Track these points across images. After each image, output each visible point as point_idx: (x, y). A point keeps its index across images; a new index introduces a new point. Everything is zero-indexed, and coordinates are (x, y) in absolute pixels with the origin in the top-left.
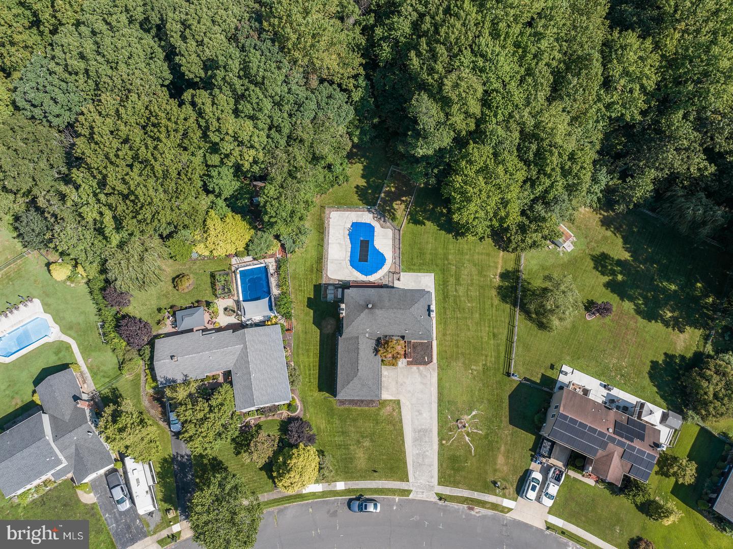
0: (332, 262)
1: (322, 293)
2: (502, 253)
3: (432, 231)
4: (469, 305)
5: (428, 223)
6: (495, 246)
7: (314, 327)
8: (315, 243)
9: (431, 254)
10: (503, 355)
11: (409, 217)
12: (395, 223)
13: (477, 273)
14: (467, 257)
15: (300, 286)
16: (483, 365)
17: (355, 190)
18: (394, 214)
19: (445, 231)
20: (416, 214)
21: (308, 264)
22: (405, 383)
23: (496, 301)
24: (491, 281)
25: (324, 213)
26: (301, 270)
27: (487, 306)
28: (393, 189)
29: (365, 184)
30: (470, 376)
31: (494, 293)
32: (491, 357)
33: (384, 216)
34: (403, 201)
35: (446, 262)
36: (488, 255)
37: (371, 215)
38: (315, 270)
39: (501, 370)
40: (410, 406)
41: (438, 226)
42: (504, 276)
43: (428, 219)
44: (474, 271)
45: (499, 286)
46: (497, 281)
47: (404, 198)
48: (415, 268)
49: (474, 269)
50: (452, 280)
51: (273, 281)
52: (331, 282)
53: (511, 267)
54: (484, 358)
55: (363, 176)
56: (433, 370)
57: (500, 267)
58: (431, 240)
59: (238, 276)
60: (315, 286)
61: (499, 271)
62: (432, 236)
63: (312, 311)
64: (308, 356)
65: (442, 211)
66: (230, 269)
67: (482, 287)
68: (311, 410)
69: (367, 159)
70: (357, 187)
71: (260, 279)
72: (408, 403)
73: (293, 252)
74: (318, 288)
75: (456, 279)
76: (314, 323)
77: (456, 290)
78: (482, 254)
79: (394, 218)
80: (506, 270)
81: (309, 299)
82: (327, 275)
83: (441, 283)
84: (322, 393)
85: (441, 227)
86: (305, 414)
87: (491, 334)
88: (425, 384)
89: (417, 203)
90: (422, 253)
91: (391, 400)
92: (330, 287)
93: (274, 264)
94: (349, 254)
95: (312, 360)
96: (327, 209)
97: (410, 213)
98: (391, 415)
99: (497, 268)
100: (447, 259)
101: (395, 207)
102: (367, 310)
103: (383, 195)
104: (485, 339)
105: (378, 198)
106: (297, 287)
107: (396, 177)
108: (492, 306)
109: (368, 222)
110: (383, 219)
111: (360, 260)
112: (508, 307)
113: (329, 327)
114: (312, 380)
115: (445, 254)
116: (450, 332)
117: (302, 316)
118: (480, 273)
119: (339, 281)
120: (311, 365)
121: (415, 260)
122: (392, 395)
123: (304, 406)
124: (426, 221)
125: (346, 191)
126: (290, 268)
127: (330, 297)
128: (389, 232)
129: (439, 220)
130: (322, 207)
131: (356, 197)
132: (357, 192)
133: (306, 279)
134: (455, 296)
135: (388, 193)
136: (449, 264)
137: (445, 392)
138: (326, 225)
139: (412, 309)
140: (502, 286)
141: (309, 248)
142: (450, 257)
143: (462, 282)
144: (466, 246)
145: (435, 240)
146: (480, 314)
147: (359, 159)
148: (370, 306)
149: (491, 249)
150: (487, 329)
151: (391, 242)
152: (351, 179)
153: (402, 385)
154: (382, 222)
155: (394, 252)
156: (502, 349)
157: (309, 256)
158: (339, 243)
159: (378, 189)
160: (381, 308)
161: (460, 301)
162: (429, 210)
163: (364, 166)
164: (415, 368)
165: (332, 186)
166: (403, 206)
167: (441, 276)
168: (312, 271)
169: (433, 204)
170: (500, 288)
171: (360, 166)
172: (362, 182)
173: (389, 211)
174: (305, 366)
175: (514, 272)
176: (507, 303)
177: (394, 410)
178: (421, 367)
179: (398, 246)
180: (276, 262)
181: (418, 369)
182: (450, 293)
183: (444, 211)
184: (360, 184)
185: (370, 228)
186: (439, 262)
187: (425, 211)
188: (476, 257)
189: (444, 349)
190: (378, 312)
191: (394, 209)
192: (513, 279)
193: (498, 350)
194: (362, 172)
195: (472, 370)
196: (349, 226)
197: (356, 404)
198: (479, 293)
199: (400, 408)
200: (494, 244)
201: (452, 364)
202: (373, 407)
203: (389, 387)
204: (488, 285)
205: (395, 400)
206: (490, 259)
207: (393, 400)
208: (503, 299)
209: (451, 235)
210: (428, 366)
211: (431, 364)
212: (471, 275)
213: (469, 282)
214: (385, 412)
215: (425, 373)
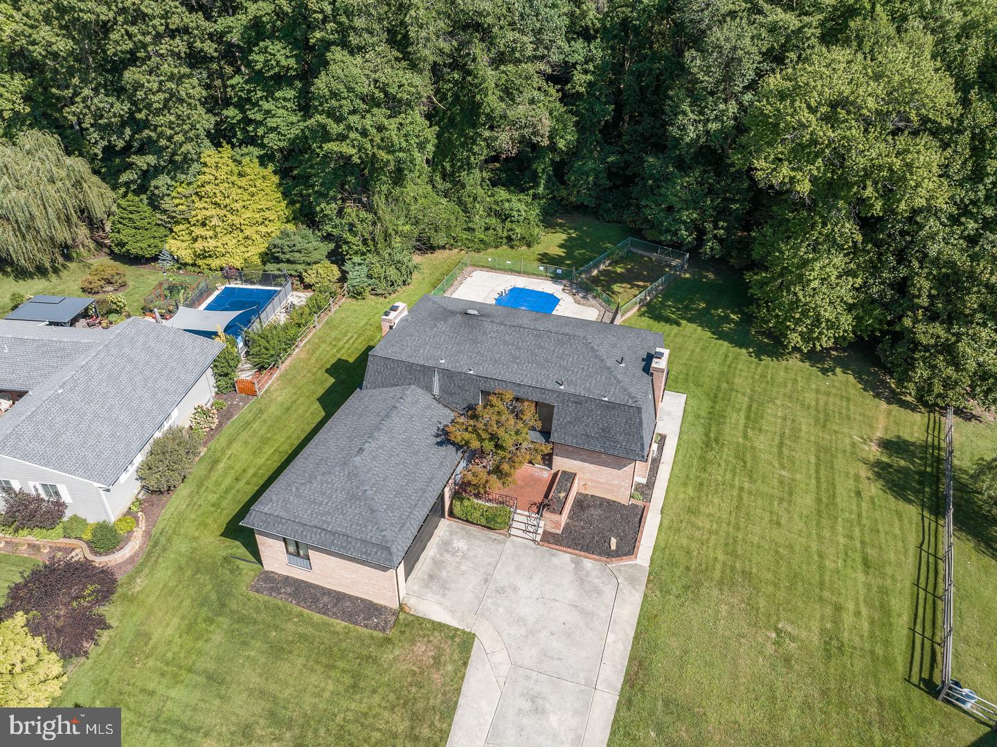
2: (883, 405)
3: (696, 337)
4: (784, 473)
5: (690, 326)
6: (865, 390)
7: (317, 406)
10: (902, 621)
11: (644, 309)
12: (610, 306)
13: (811, 421)
14: (786, 390)
15: (337, 339)
16: (823, 631)
17: (539, 257)
18: (609, 296)
19: (731, 343)
20: (662, 309)
22: (515, 589)
23: (872, 488)
24: (854, 445)
25: (461, 269)
27: (841, 491)
28: (620, 270)
29: (563, 255)
30: (770, 649)
31: (863, 470)
32: (858, 614)
33: (587, 294)
34: (638, 286)
35: (724, 385)
36: (846, 399)
37: (559, 287)
39: (900, 666)
40: (505, 669)
41: (713, 334)
42: (894, 446)
43: (690, 320)
44: (805, 420)
45: (879, 462)
46: (874, 452)
47: (641, 283)
49: (801, 413)
50: (737, 418)
53: (913, 434)
54: (829, 610)
55: (562, 246)
56: (632, 581)
57: (879, 427)
59: (217, 292)
61: (878, 434)
62: (697, 343)
63: (332, 380)
64: (257, 452)
65: (727, 316)
67: (827, 451)
68: (163, 573)
69: (579, 232)
70: (545, 255)
72: (501, 657)
75: (748, 418)
76: (322, 399)
77: (745, 437)
78: (828, 394)
79: (610, 300)
80: (899, 437)
81: (341, 361)
84: (228, 542)
85: (722, 336)
86: (132, 579)
87: (858, 557)
88: (588, 615)
89: (667, 295)
91: (439, 627)
95: (260, 461)
96: (468, 269)
97: (648, 305)
98: (418, 679)
99: (871, 427)
100: (730, 383)
101: (617, 289)
104: (834, 563)
106: (329, 339)
108: (859, 494)
109: (550, 292)
110: (581, 295)
114: (224, 504)
115: (723, 373)
116: (711, 510)
117: (303, 381)
118: (822, 424)
120: (251, 471)
122: (452, 612)
123: (149, 554)
124: (683, 322)
125: (522, 255)
126: (335, 313)
129: (718, 326)
130: (461, 264)
134: (741, 446)
135: (607, 273)
136: (734, 390)
137: (660, 665)
138: (454, 282)
140: (889, 465)
142: (737, 380)
143: (764, 427)
144: (782, 373)
145: (703, 349)
146: (819, 500)
147: (565, 230)
149: (853, 392)
150: (842, 540)
152: (538, 246)
153: (501, 591)
154: (578, 297)
156: (901, 608)
160: (503, 322)
161: (754, 458)
162: (695, 310)
163: (571, 238)
164: (564, 558)
166: (635, 292)
167: (706, 404)
169: (708, 304)
170: (882, 466)
171: (563, 237)
172: (558, 252)
174: (230, 468)
175: (924, 447)
176: (908, 501)
177: (437, 662)
178: (590, 564)
181: (577, 563)
182: (728, 437)
183: (733, 317)
184: (551, 253)
185: (549, 300)
186: (706, 380)
187: (685, 309)
188: (810, 395)
189: (685, 542)
191: (613, 292)
192: (922, 459)
193: (885, 609)
194: (563, 242)
195: (778, 632)
196: (504, 289)
197: (315, 600)
198: (818, 458)
199: (465, 664)
200: (860, 386)
201: (703, 591)
202: (366, 626)
203: (453, 585)
204: (844, 451)
205: (456, 629)
206: (852, 407)
207: (448, 627)
208: (889, 489)
209: (744, 351)
210: (615, 564)
211: (626, 562)
212: (794, 420)
213: (787, 431)
214: (402, 657)
215: (597, 581)
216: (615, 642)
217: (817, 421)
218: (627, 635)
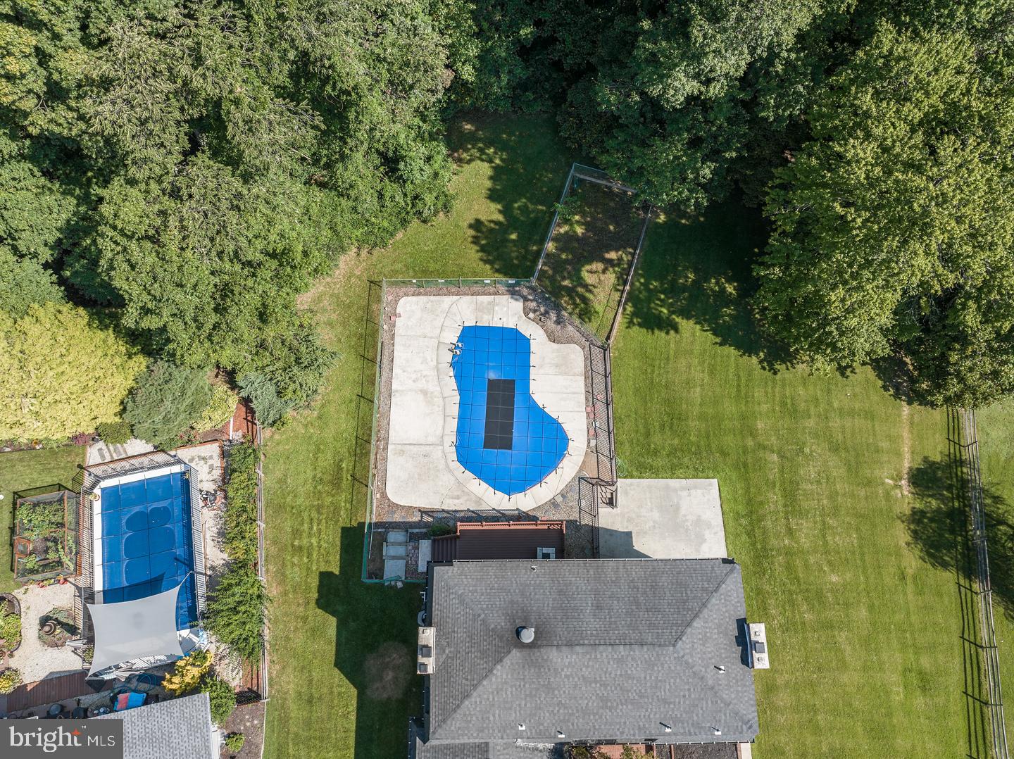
0: (402, 453)
1: (367, 556)
2: (906, 409)
3: (697, 349)
4: (834, 578)
5: (686, 325)
6: (885, 388)
7: (338, 676)
8: (349, 392)
9: (702, 417)
10: (960, 748)
11: (629, 309)
12: (591, 327)
13: (842, 471)
14: (811, 423)
15: (296, 533)
17: (471, 232)
18: (585, 300)
19: (738, 347)
20: (649, 300)
21: (326, 460)
23: (912, 560)
24: (888, 496)
25: (379, 300)
26: (302, 480)
27: (888, 580)
28: (579, 230)
29: (501, 218)
31: (901, 535)
32: (925, 757)
33: (558, 308)
34: (610, 263)
35: (750, 443)
36: (870, 415)
37: (518, 305)
38: (347, 477)
41: (715, 334)
42: (924, 478)
43: (686, 314)
44: (838, 470)
45: (914, 512)
46: (905, 497)
47: (612, 255)
48: (659, 462)
49: (833, 461)
50: (775, 499)
51: (206, 521)
52: (397, 517)
53: (937, 450)
55: (493, 196)
57: (907, 456)
58: (698, 376)
59: (97, 506)
60: (346, 532)
61: (906, 465)
62: (702, 363)
63: (333, 621)
65: (723, 290)
66: (77, 480)
67: (866, 517)
69: (502, 150)
70: (477, 225)
71: (165, 514)
73: (276, 422)
74: (353, 539)
75: (785, 496)
76: (339, 664)
77: (790, 532)
78: (852, 413)
79: (586, 313)
80: (926, 459)
81: (325, 576)
82: (384, 495)
83: (741, 509)
85: (725, 335)
87: (913, 676)
89: (649, 270)
90: (674, 419)
92: (394, 536)
93: (217, 462)
94: (453, 425)
96: (387, 295)
97: (632, 298)
99: (899, 454)
100: (753, 433)
101: (589, 279)
102: (516, 654)
103: (550, 246)
104: (898, 694)
105: (538, 254)
106: (286, 538)
107: (585, 196)
108: (903, 577)
109: (511, 326)
110: (553, 316)
111: (489, 443)
112: (948, 579)
113: (389, 676)
115: (743, 417)
117: (299, 640)
118: (853, 469)
119: (423, 512)
121: (657, 439)
124: (678, 320)
125: (443, 236)
126: (265, 475)
127: (394, 570)
128: (575, 355)
129: (716, 315)
130: (374, 284)
131: (473, 253)
132: (476, 240)
133: (319, 509)
134: (788, 553)
135: (566, 241)
136: (762, 447)
138: (383, 336)
139: (684, 645)
140: (923, 513)
141: (332, 409)
142: (760, 425)
143: (805, 505)
144: (801, 391)
145: (712, 373)
146: (871, 607)
147: (481, 151)
148: (528, 636)
149: (875, 398)
150: (899, 657)
151: (579, 385)
152: (457, 205)
154: (551, 324)
155: (592, 415)
156: (956, 725)
157: (329, 434)
158: (424, 392)
159: (536, 229)
160: (570, 645)
161: (806, 566)
162: (684, 288)
163: (496, 168)
165: (404, 222)
166: (611, 278)
167: (740, 486)
168: (336, 482)
169: (696, 271)
170: (917, 517)
171: (485, 169)
172: (491, 213)
173: (571, 292)
175: (949, 466)
176: (945, 565)
179: (601, 397)
180: (224, 454)
182: (774, 542)
183: (730, 289)
184: (483, 218)
185: (516, 344)
186: (730, 441)
187: (673, 290)
188: (835, 423)
190: (557, 657)
191: (586, 286)
192: (949, 488)
193: (944, 731)
194: (489, 184)
196: (452, 336)
198: (860, 538)
200: (880, 383)
204: (881, 511)
206: (877, 428)
208: (930, 555)
209: (754, 360)
212: (828, 479)
213: (825, 502)
217: (849, 470)
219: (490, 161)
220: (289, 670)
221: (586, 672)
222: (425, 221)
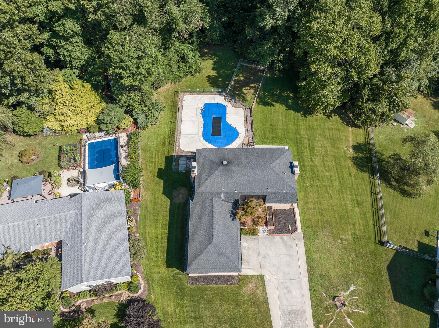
0: (185, 137)
1: (174, 164)
2: (350, 129)
3: (281, 111)
4: (327, 174)
5: (277, 105)
6: (343, 122)
7: (164, 197)
8: (168, 121)
9: (282, 129)
10: (371, 222)
11: (258, 100)
12: (247, 104)
13: (330, 145)
14: (318, 132)
15: (151, 158)
16: (352, 234)
17: (207, 78)
18: (243, 97)
19: (294, 111)
20: (265, 98)
21: (161, 138)
22: (268, 255)
23: (354, 170)
24: (345, 152)
25: (178, 96)
26: (153, 144)
27: (345, 175)
28: (242, 78)
29: (216, 75)
30: (340, 246)
31: (350, 163)
32: (359, 225)
33: (235, 99)
34: (252, 87)
35: (298, 136)
36: (338, 130)
37: (223, 98)
38: (167, 143)
39: (373, 239)
40: (276, 283)
41: (286, 107)
42: (357, 148)
43: (277, 102)
44: (328, 145)
45: (354, 157)
46: (351, 153)
47: (253, 85)
48: (268, 141)
49: (326, 142)
50: (306, 152)
51: (123, 153)
52: (183, 154)
53: (361, 140)
54: (352, 226)
55: (214, 69)
56: (299, 239)
57: (351, 140)
58: (281, 118)
59: (87, 148)
60: (166, 158)
61: (351, 144)
62: (282, 115)
63: (162, 182)
64: (156, 227)
65: (289, 95)
66: (80, 143)
67: (338, 158)
68: (158, 290)
69: (217, 57)
70: (209, 77)
71: (109, 150)
72: (273, 279)
73: (145, 128)
74: (169, 160)
75: (310, 151)
76: (164, 193)
77: (312, 160)
78: (332, 129)
79: (244, 100)
80: (357, 143)
81: (160, 170)
82: (179, 148)
83: (296, 154)
84: (170, 269)
85: (289, 108)
86: (149, 296)
87: (355, 202)
88: (291, 256)
89: (264, 89)
90: (273, 129)
91: (253, 276)
92: (182, 159)
93: (126, 138)
94: (202, 129)
95: (160, 231)
96: (180, 95)
97: (259, 97)
98: (254, 294)
99: (348, 141)
100: (299, 134)
101: (245, 91)
102: (221, 167)
103: (232, 83)
104: (349, 207)
105: (228, 84)
106: (148, 159)
107: (244, 70)
108: (350, 174)
109: (220, 103)
110: (233, 100)
111: (213, 134)
112: (366, 175)
113: (181, 196)
114: (159, 255)
115: (296, 129)
116: (311, 200)
117: (151, 186)
118: (333, 145)
119: (192, 153)
120: (160, 237)
121: (268, 135)
122: (254, 269)
123: (149, 285)
124: (274, 103)
125: (198, 79)
126: (142, 143)
127: (182, 167)
128: (241, 111)
129: (287, 102)
130: (176, 92)
131: (208, 84)
132: (208, 81)
133: (158, 152)
134: (311, 166)
135: (237, 82)
136: (301, 137)
137: (315, 265)
138: (179, 106)
140: (357, 157)
141: (163, 125)
142: (302, 132)
143: (317, 154)
144: (315, 123)
145: (286, 118)
146: (340, 182)
147: (210, 57)
148: (225, 163)
149: (340, 125)
150: (350, 197)
151: (243, 119)
152: (203, 71)
153: (264, 257)
154: (232, 102)
155: (247, 127)
156: (370, 216)
157: (161, 132)
158: (192, 121)
159: (228, 78)
160: (238, 165)
161: (318, 170)
162: (276, 95)
163: (215, 62)
164: (277, 238)
165: (186, 75)
166: (252, 91)
167: (295, 148)
168: (164, 144)
169: (280, 90)
170: (354, 159)
171: (211, 62)
172: (213, 73)
173: (239, 95)
174: (151, 239)
175: (365, 145)
176: (364, 171)
177: (257, 288)
178: (286, 237)
179: (250, 122)
180: (127, 136)
181: (282, 238)
182: (306, 163)
183: (291, 95)
184: (211, 75)
186: (291, 136)
187: (273, 95)
188: (327, 132)
189: (308, 216)
191: (244, 94)
192: (366, 151)
193: (366, 218)
194: (213, 66)
195: (341, 239)
196: (201, 105)
197: (212, 281)
198: (336, 163)
199: (265, 285)
200: (341, 121)
201: (319, 233)
202: (231, 284)
203: (250, 260)
204: (343, 156)
205: (258, 275)
206: (341, 133)
207: (255, 275)
208: (359, 169)
209: (299, 114)
210: (293, 235)
211: (296, 233)
212: (324, 147)
213: (324, 153)
214: (246, 290)
215: (290, 243)
216: (301, 262)
217: (331, 145)
218: (304, 259)
219: (213, 59)
220: (148, 194)
221: (243, 173)
222: (192, 75)
